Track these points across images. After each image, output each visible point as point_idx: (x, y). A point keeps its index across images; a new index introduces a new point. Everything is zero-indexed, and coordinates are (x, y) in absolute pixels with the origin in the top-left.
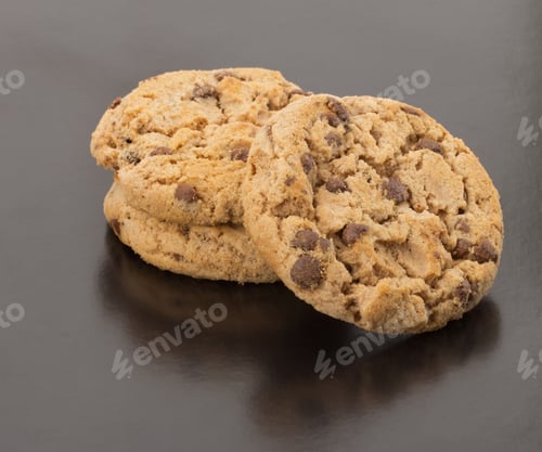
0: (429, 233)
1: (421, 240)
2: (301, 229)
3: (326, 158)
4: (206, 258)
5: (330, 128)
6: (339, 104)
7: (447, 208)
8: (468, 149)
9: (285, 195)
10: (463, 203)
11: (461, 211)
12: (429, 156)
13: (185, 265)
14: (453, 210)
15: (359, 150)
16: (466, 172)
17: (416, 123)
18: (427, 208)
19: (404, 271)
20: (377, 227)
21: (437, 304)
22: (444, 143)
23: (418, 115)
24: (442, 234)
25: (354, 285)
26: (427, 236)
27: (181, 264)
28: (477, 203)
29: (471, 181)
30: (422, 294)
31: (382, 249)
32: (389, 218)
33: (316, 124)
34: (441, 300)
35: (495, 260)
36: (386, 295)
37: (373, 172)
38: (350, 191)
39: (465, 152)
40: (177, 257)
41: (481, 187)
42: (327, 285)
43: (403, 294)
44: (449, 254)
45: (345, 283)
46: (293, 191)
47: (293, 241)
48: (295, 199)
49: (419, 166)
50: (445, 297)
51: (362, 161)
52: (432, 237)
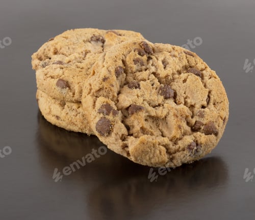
0: (178, 115)
1: (173, 118)
2: (105, 104)
3: (132, 71)
4: (70, 119)
5: (138, 56)
6: (147, 45)
7: (195, 104)
8: (217, 77)
9: (101, 86)
10: (205, 103)
11: (203, 107)
12: (192, 77)
13: (61, 122)
14: (198, 106)
15: (153, 69)
16: (211, 88)
17: (190, 60)
18: (184, 103)
19: (161, 133)
20: (150, 109)
21: (175, 153)
22: (204, 72)
23: (193, 56)
24: (187, 117)
25: (129, 137)
26: (177, 117)
27: (59, 121)
28: (214, 104)
29: (213, 93)
30: (166, 146)
31: (150, 120)
32: (159, 105)
33: (130, 53)
34: (178, 151)
35: (216, 134)
36: (143, 143)
37: (156, 81)
38: (140, 89)
39: (215, 78)
40: (58, 117)
41: (218, 96)
42: (113, 134)
43: (154, 144)
44: (190, 128)
45: (123, 135)
46: (105, 85)
47: (99, 110)
48: (106, 88)
49: (185, 81)
50: (180, 149)
51: (153, 75)
52: (180, 117)
